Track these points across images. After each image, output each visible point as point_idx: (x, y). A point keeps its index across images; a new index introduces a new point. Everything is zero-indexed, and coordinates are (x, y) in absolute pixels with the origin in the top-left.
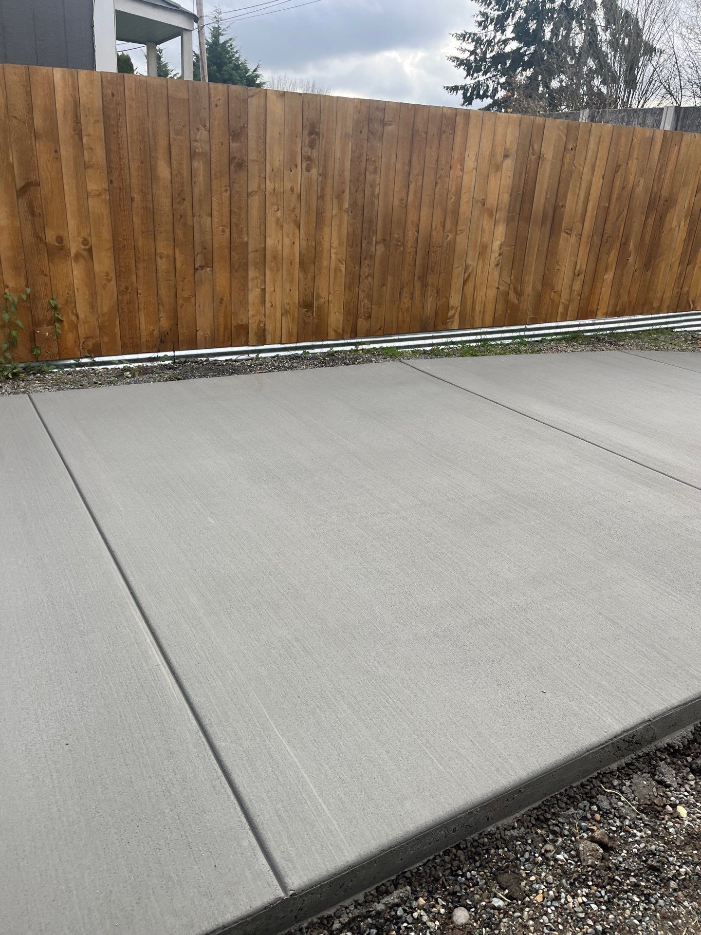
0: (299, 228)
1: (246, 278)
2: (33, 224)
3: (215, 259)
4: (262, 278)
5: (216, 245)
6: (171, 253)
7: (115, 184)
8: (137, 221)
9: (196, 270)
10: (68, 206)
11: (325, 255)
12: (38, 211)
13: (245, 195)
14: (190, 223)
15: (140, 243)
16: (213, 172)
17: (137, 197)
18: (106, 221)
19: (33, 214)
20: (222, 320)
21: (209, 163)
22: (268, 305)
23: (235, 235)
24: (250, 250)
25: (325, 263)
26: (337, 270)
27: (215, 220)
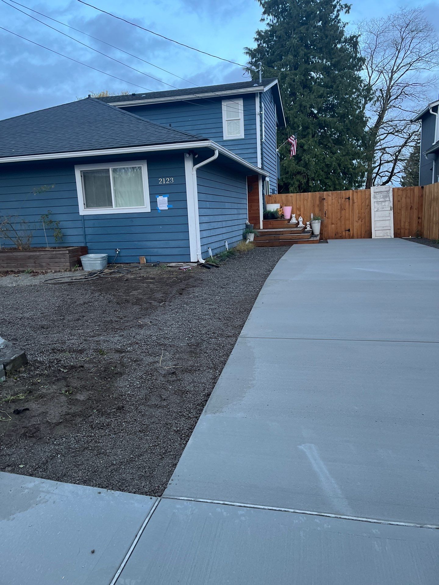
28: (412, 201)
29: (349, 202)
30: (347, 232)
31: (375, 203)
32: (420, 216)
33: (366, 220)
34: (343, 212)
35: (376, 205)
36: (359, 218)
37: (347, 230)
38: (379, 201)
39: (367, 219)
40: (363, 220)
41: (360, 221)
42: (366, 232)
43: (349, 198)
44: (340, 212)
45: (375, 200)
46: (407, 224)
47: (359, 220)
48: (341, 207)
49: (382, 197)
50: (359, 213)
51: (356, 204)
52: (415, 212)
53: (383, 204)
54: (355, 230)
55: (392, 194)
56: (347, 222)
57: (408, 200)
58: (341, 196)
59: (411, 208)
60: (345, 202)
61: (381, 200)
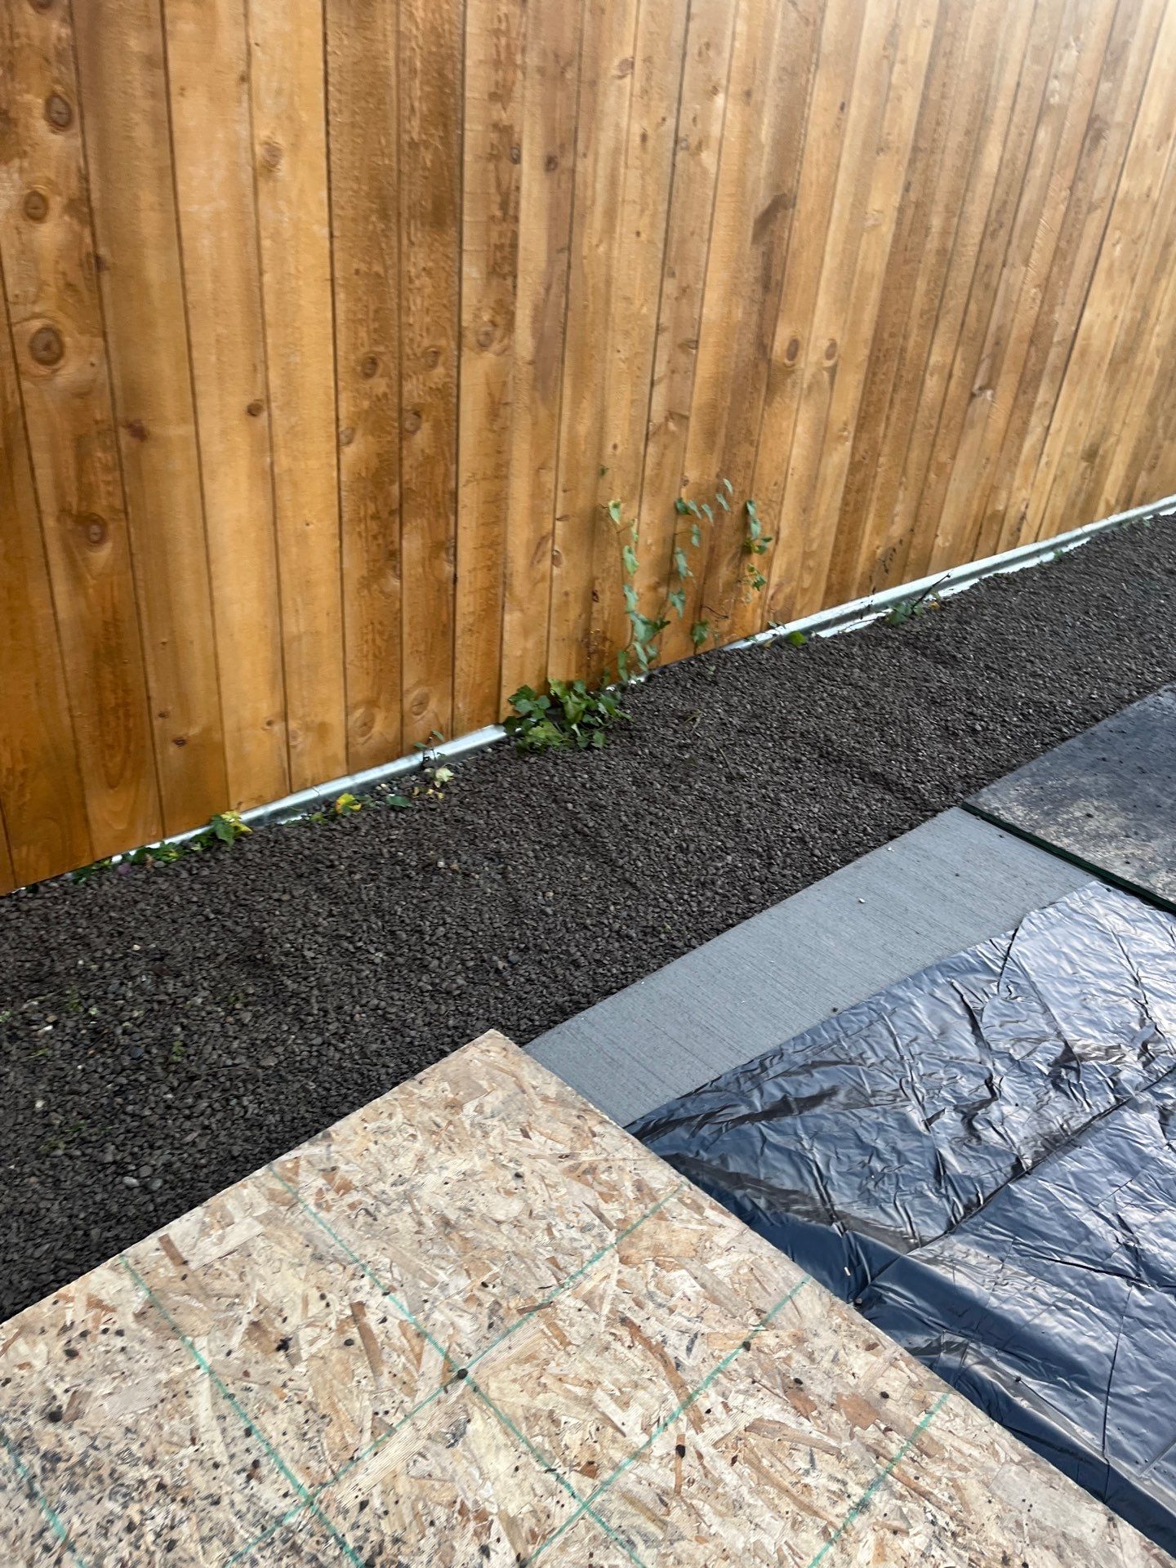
0: (1133, 280)
1: (1031, 404)
2: (761, 314)
3: (1005, 367)
4: (1052, 402)
5: (1014, 334)
6: (949, 360)
7: (913, 196)
8: (921, 285)
9: (973, 396)
10: (827, 258)
11: (1146, 337)
12: (776, 276)
13: (1084, 208)
14: (994, 283)
15: (911, 343)
16: (1059, 154)
17: (936, 223)
18: (874, 294)
19: (766, 287)
20: (975, 506)
21: (1057, 135)
22: (1044, 459)
23: (1046, 308)
24: (1055, 339)
25: (1138, 361)
26: (1150, 371)
27: (1032, 272)
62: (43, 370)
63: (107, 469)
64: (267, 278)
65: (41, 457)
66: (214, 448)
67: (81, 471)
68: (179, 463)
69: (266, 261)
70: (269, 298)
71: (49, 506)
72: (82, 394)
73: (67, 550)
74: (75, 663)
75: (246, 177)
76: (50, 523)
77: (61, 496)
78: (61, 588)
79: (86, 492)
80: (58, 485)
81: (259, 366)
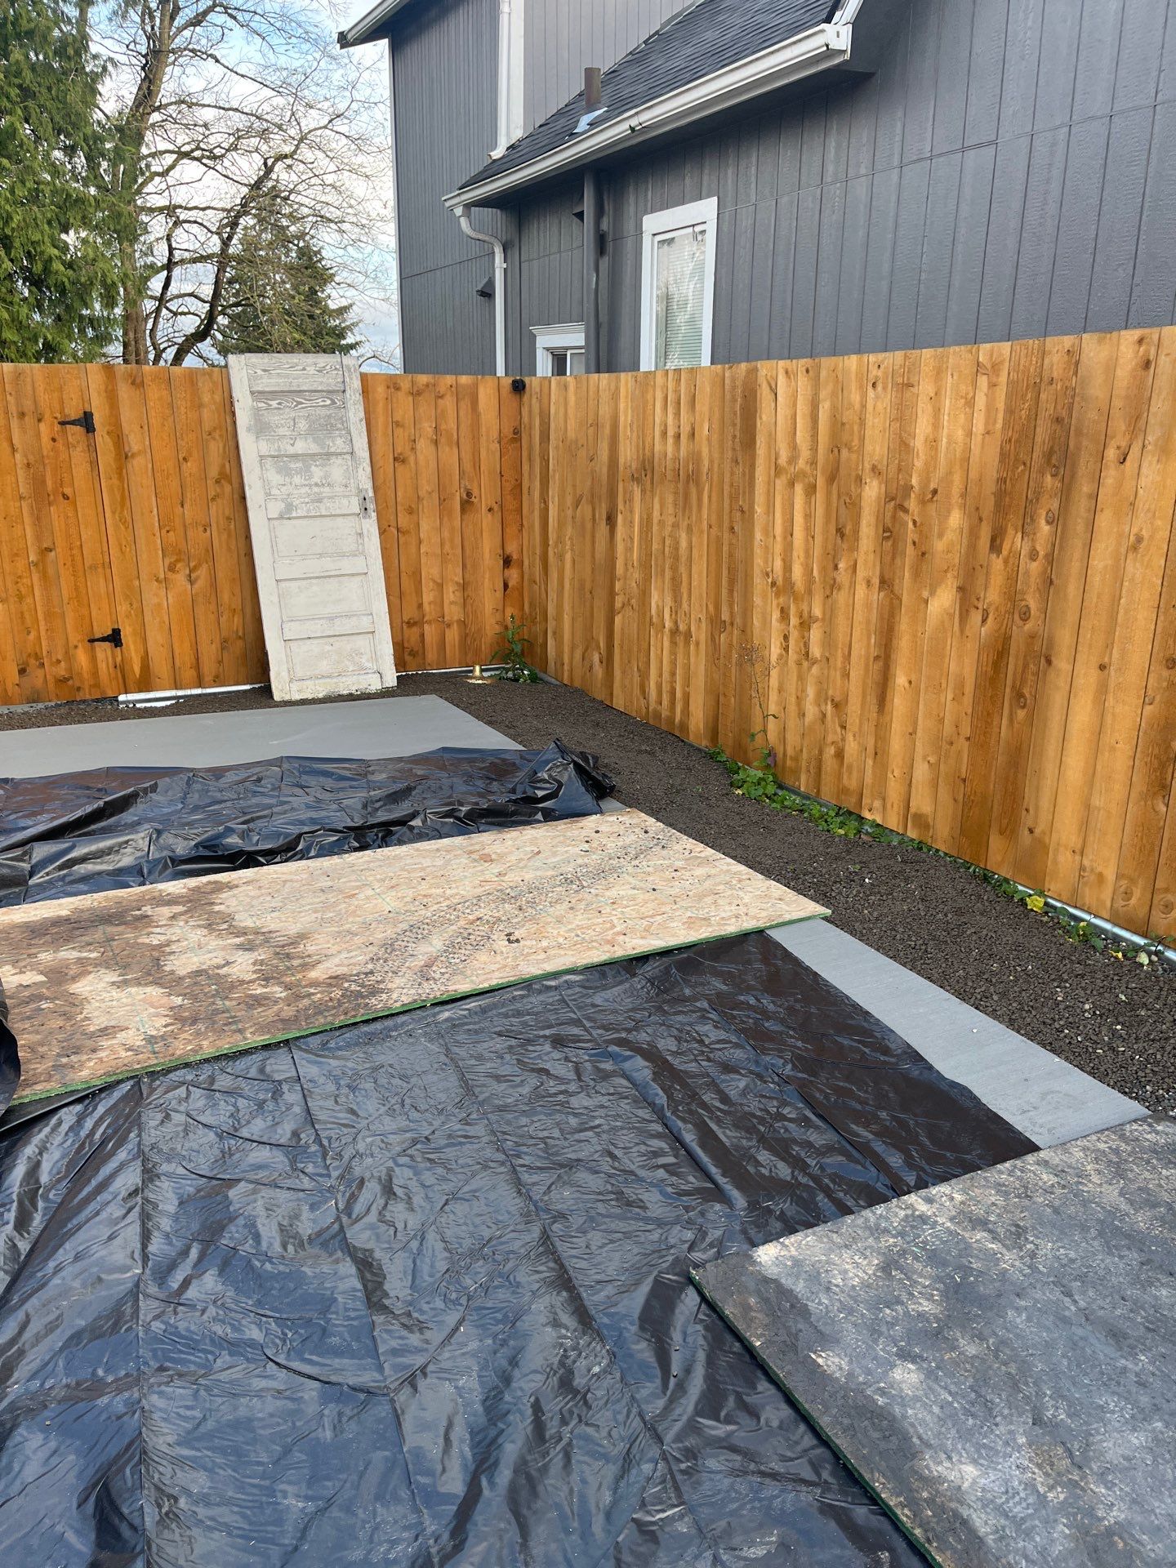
28: (468, 466)
29: (92, 448)
30: (104, 650)
31: (269, 462)
32: (512, 549)
33: (220, 575)
34: (56, 514)
35: (274, 477)
36: (176, 557)
37: (103, 639)
38: (291, 450)
39: (225, 564)
40: (203, 573)
41: (180, 578)
42: (224, 644)
43: (86, 422)
44: (37, 520)
45: (265, 447)
46: (451, 594)
47: (172, 568)
48: (38, 483)
49: (303, 425)
50: (165, 525)
51: (138, 465)
52: (487, 523)
53: (317, 473)
54: (156, 638)
55: (362, 415)
56: (97, 585)
57: (450, 456)
58: (28, 404)
59: (467, 504)
60: (60, 445)
61: (301, 447)
62: (1021, 623)
63: (1033, 674)
64: (1122, 601)
65: (1011, 660)
66: (1080, 681)
67: (1023, 671)
68: (1062, 683)
69: (1124, 592)
70: (1121, 611)
71: (1009, 682)
72: (1032, 637)
73: (1011, 705)
74: (1001, 759)
75: (1123, 550)
76: (1008, 690)
77: (1014, 682)
78: (1005, 722)
79: (1023, 681)
80: (1014, 674)
81: (1109, 646)
